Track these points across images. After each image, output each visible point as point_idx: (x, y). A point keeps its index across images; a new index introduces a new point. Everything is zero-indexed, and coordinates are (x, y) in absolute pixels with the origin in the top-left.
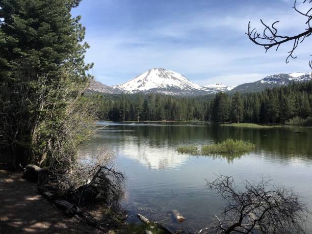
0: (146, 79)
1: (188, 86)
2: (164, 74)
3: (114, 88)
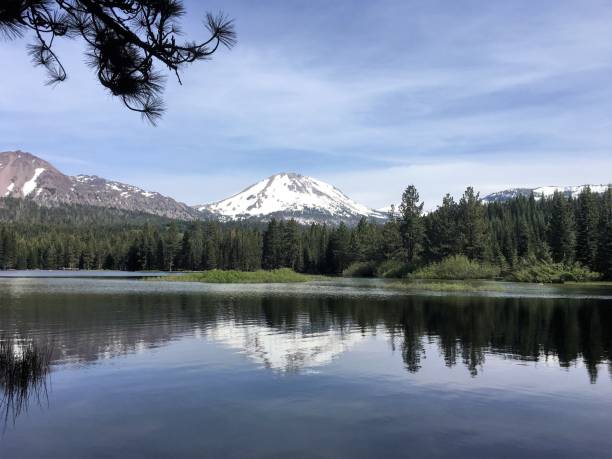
0: (263, 193)
2: (300, 185)
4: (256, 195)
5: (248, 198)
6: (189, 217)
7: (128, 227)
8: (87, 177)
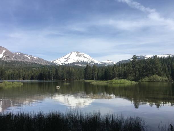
0: (69, 57)
1: (92, 62)
2: (79, 55)
3: (51, 62)
4: (67, 58)
5: (65, 59)
6: (48, 64)
8: (18, 53)
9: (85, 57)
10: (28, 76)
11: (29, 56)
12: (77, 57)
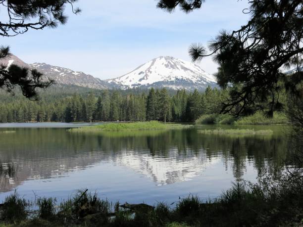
0: (149, 70)
1: (202, 79)
2: (172, 64)
3: (109, 82)
4: (144, 71)
5: (139, 74)
6: (102, 87)
7: (65, 95)
8: (39, 64)
9: (186, 69)
10: (47, 113)
11: (62, 71)
12: (168, 69)
